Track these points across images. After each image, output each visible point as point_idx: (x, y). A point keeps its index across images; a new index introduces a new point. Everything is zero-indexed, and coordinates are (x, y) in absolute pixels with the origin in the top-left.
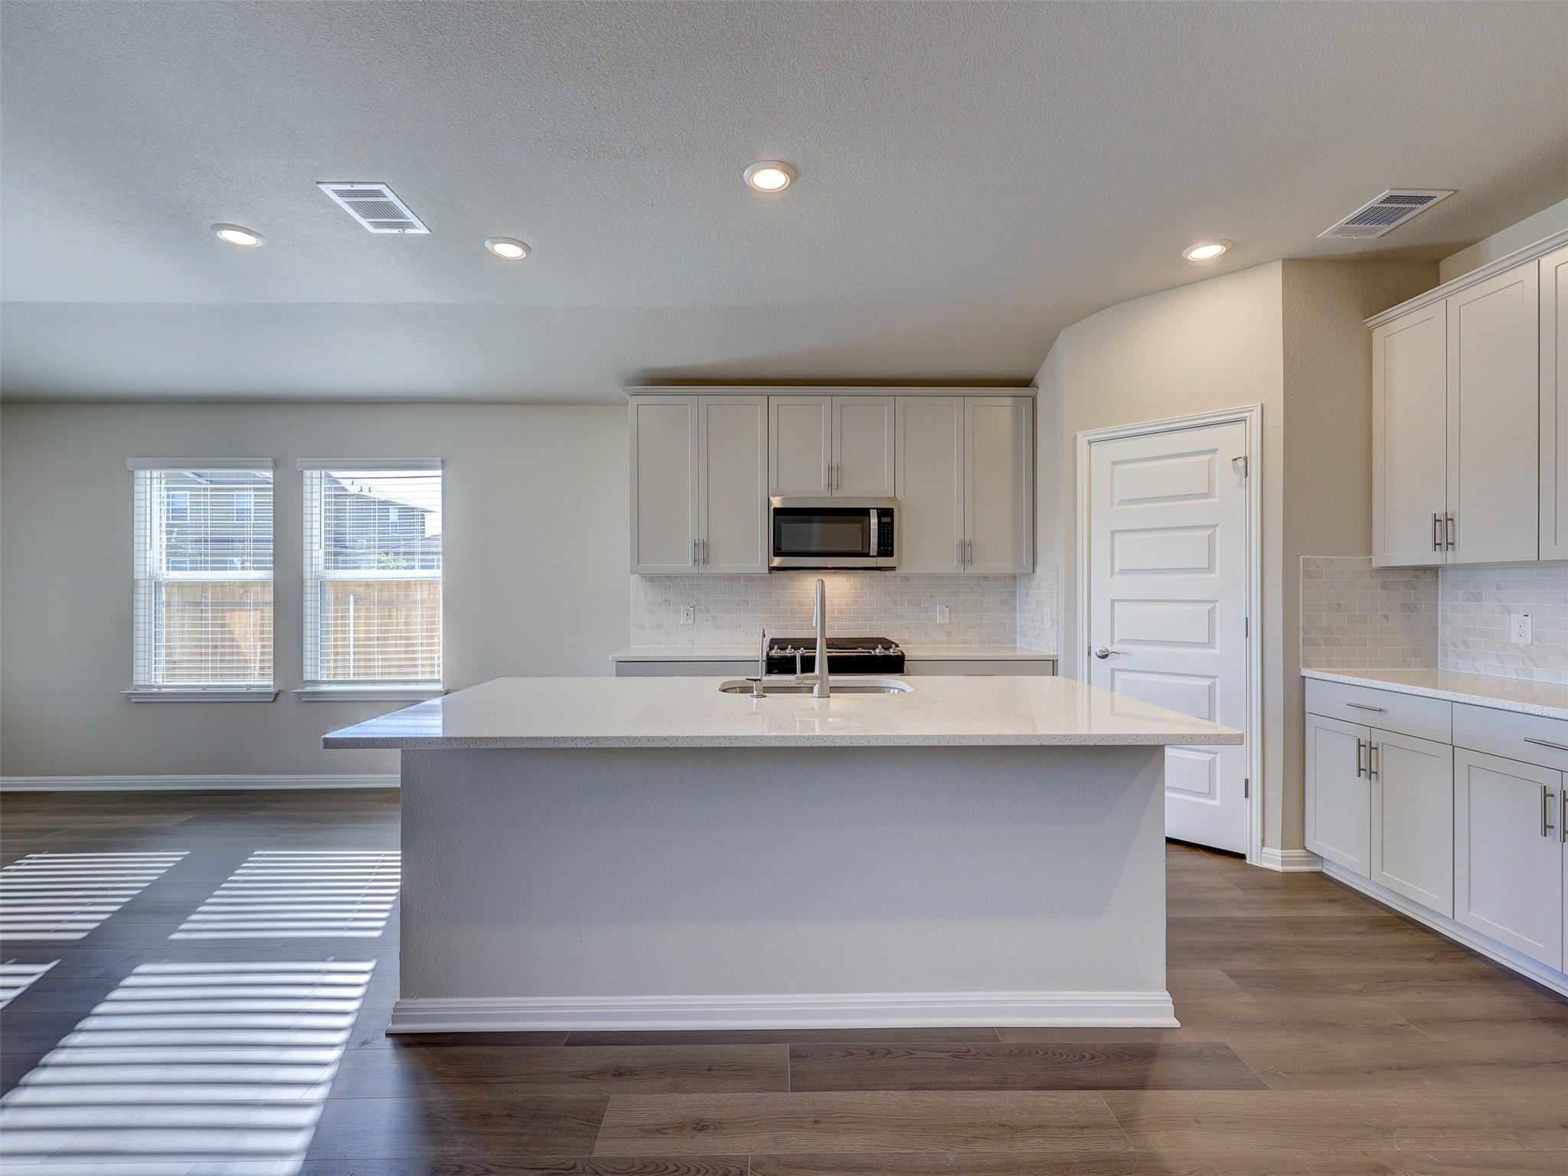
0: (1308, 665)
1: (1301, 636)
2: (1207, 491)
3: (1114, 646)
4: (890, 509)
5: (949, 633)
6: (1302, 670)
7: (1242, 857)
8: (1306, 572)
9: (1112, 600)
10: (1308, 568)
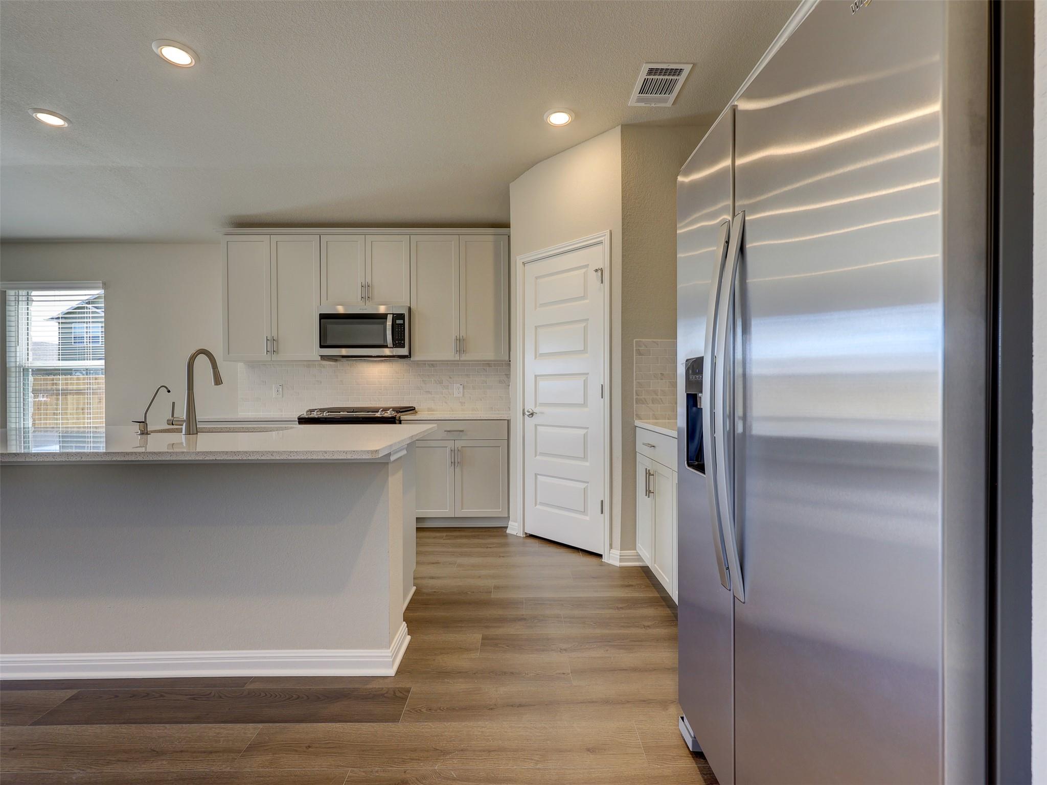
0: (639, 418)
1: (635, 397)
2: (583, 295)
3: (536, 408)
4: (402, 314)
5: (462, 403)
6: (636, 421)
7: (600, 556)
8: (638, 351)
9: (535, 376)
10: (640, 348)
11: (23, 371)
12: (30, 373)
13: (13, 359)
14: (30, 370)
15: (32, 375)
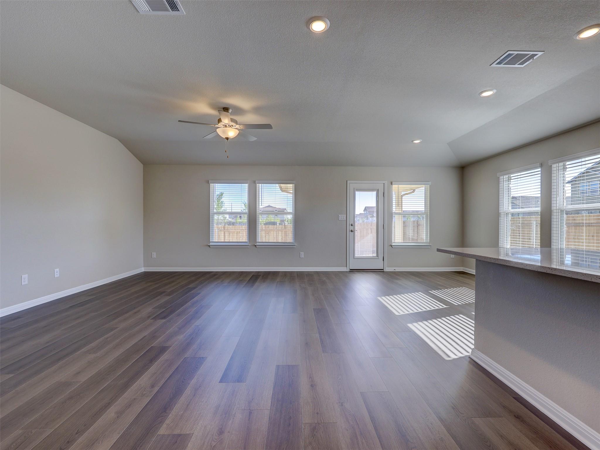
11: (561, 212)
12: (565, 213)
13: (555, 205)
14: (565, 211)
15: (566, 214)
